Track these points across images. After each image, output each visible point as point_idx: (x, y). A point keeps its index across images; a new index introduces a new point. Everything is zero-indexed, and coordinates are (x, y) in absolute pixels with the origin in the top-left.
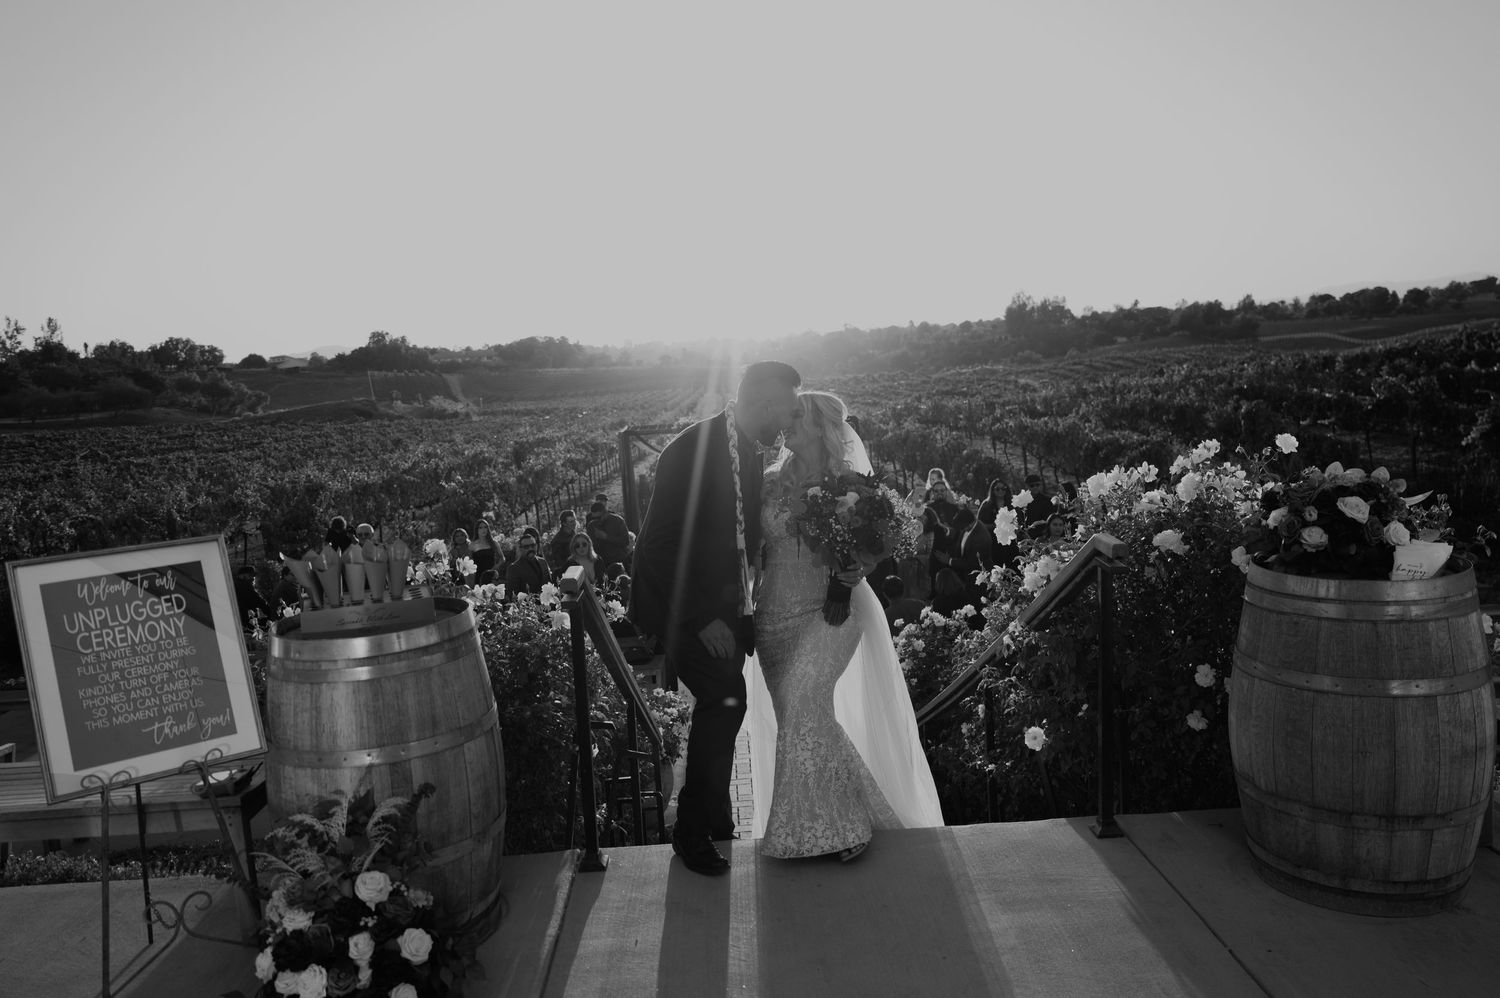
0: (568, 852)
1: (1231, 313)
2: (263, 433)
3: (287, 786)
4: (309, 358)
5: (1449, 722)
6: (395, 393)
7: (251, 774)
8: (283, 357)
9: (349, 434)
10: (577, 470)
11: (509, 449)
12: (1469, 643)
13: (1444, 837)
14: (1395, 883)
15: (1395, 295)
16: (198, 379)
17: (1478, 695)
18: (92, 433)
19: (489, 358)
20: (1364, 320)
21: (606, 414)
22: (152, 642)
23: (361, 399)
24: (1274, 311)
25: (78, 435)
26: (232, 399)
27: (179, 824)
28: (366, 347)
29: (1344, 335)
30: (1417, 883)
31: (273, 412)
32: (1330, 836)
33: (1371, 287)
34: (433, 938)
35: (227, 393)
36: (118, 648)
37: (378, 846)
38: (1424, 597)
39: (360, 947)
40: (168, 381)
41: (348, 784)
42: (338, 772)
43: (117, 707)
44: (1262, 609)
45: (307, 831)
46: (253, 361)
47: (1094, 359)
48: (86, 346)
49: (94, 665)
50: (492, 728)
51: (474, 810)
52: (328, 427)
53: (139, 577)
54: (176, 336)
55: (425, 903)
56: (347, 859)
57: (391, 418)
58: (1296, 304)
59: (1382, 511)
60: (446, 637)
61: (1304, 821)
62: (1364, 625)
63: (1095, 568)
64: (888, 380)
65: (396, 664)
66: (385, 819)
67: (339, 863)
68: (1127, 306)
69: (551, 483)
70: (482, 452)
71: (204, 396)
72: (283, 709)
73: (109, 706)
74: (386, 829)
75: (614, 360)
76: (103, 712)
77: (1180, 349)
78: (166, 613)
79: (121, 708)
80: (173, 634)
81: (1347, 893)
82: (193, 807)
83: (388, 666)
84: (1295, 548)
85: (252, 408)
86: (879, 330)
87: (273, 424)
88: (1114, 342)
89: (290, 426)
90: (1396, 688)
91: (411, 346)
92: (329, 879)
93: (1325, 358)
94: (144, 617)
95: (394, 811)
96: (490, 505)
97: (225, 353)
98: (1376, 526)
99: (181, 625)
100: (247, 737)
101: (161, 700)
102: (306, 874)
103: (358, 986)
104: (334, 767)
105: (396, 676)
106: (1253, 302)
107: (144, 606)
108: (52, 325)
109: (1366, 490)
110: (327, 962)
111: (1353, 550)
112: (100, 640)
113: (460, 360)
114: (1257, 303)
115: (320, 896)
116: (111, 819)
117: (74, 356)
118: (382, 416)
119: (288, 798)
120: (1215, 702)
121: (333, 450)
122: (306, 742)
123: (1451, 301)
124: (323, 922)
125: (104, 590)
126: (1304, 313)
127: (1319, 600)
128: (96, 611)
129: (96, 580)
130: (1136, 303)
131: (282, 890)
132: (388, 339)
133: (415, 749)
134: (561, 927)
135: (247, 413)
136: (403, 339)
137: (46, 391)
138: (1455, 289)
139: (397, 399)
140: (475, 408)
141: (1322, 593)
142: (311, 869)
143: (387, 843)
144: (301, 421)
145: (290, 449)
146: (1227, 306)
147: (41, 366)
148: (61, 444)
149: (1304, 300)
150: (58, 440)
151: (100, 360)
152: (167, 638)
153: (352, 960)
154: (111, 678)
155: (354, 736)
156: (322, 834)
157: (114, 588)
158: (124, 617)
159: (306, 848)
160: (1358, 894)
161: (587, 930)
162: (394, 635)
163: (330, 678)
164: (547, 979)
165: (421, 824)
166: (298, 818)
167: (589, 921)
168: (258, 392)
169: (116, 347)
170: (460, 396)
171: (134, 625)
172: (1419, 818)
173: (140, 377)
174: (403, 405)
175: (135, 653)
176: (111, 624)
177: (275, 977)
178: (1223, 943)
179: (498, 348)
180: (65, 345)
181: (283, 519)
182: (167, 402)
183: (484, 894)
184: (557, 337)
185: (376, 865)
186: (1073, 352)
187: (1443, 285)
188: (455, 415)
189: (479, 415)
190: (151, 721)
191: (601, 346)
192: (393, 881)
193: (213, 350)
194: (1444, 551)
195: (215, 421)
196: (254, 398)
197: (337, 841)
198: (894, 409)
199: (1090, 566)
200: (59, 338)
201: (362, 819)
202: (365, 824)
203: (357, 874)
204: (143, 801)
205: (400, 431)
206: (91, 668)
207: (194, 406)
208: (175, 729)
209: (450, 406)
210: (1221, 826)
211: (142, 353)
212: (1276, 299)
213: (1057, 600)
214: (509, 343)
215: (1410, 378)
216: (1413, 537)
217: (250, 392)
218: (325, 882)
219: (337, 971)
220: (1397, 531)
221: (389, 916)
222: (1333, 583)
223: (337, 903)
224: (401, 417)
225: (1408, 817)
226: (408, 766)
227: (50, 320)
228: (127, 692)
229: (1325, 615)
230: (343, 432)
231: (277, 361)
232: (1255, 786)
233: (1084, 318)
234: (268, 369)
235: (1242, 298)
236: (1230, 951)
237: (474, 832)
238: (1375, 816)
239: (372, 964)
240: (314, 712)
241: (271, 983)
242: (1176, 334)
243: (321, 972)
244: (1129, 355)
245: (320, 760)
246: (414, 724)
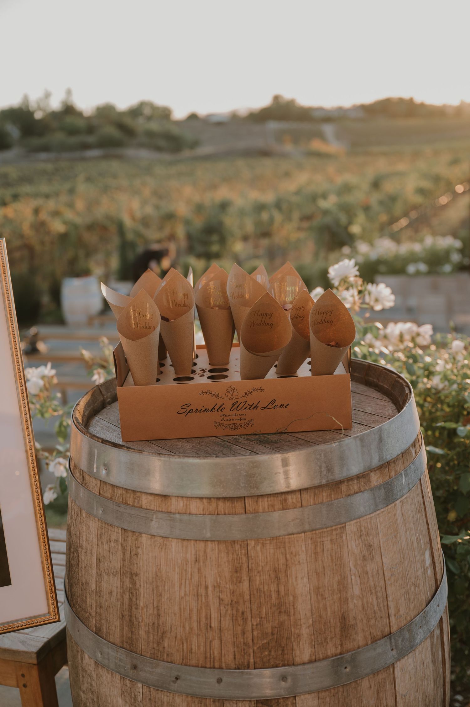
4: (230, 115)
6: (287, 139)
8: (212, 114)
16: (158, 129)
26: (181, 141)
28: (271, 106)
31: (206, 151)
35: (177, 138)
40: (140, 129)
46: (193, 117)
52: (240, 162)
54: (143, 99)
57: (284, 156)
60: (375, 462)
65: (277, 515)
71: (163, 140)
83: (261, 516)
85: (193, 148)
87: (205, 160)
91: (298, 105)
105: (275, 538)
108: (69, 92)
113: (334, 115)
117: (81, 114)
118: (277, 155)
132: (285, 100)
136: (293, 99)
137: (64, 137)
139: (287, 142)
147: (61, 120)
151: (98, 117)
168: (196, 137)
170: (332, 141)
173: (122, 126)
174: (291, 147)
179: (362, 106)
180: (76, 106)
182: (138, 145)
184: (406, 97)
188: (331, 154)
189: (347, 155)
191: (439, 104)
193: (167, 109)
196: (194, 142)
200: (73, 101)
205: (290, 165)
209: (324, 148)
211: (123, 111)
217: (191, 138)
227: (68, 89)
231: (208, 117)
234: (203, 122)
245: (135, 667)
246: (305, 631)
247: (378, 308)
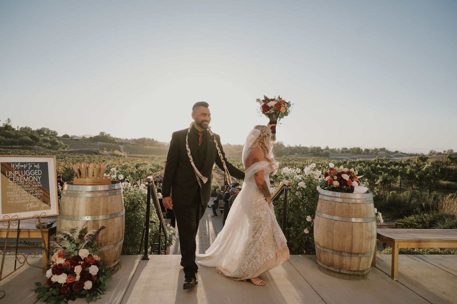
0: (139, 255)
1: (323, 150)
2: (66, 155)
3: (63, 225)
4: (82, 137)
5: (365, 230)
6: (105, 148)
7: (52, 224)
8: (74, 136)
9: (90, 158)
10: (152, 172)
11: (134, 165)
12: (371, 211)
13: (363, 259)
14: (352, 271)
15: (362, 150)
16: (49, 139)
17: (372, 224)
18: (16, 151)
19: (132, 142)
20: (355, 155)
21: (162, 159)
22: (30, 182)
23: (95, 149)
24: (333, 151)
25: (11, 151)
26: (58, 146)
27: (29, 235)
28: (99, 136)
29: (350, 158)
30: (357, 271)
31: (69, 150)
32: (336, 258)
33: (356, 147)
34: (99, 269)
35: (57, 144)
36: (20, 182)
37: (87, 242)
38: (360, 198)
39: (78, 269)
40: (40, 139)
41: (80, 226)
42: (78, 222)
43: (17, 198)
44: (323, 199)
45: (67, 236)
46: (66, 136)
47: (289, 158)
48: (18, 127)
49: (12, 186)
50: (123, 215)
51: (115, 237)
52: (85, 155)
53: (30, 164)
54: (44, 127)
55: (98, 259)
56: (77, 245)
57: (103, 155)
58: (339, 150)
59: (352, 178)
61: (331, 254)
62: (346, 204)
63: (284, 189)
64: (237, 158)
65: (99, 194)
66: (90, 235)
67: (75, 245)
68: (298, 146)
69: (145, 174)
70: (127, 165)
71: (50, 144)
72: (65, 204)
73: (15, 197)
74: (90, 238)
75: (166, 146)
76: (13, 199)
77: (310, 157)
78: (36, 175)
79: (18, 198)
80: (37, 180)
81: (340, 273)
82: (34, 231)
83: (96, 194)
84: (331, 186)
85: (64, 149)
86: (236, 145)
87: (69, 153)
88: (294, 154)
89: (74, 154)
90: (353, 220)
91: (111, 137)
92: (71, 250)
93: (345, 161)
94: (29, 175)
95: (93, 233)
96: (128, 177)
97: (58, 133)
98: (351, 181)
99: (39, 178)
100: (53, 211)
101: (30, 198)
102: (65, 248)
103: (76, 280)
104: (77, 221)
105: (98, 197)
106: (328, 148)
107: (30, 172)
108: (9, 120)
109: (349, 173)
110: (67, 273)
111: (345, 187)
112: (16, 179)
113: (124, 142)
114: (329, 148)
115: (68, 254)
116: (9, 232)
117: (13, 130)
118: (100, 154)
119: (63, 229)
120: (310, 226)
121: (85, 161)
122: (70, 213)
123: (375, 152)
124: (68, 262)
125: (19, 166)
126: (341, 152)
127: (336, 197)
128: (16, 171)
129: (17, 163)
130: (300, 145)
131: (57, 253)
132: (105, 134)
133: (101, 217)
134: (135, 273)
135: (62, 150)
136: (109, 135)
137: (4, 138)
138: (376, 150)
139: (105, 150)
140: (127, 155)
141: (337, 196)
142: (66, 247)
143: (89, 241)
144: (77, 153)
145: (73, 160)
146: (322, 148)
147: (3, 131)
148: (6, 153)
149: (341, 149)
150: (5, 152)
151: (22, 131)
152: (35, 181)
153: (75, 273)
154: (17, 190)
155: (84, 212)
156: (71, 237)
157: (22, 166)
158: (24, 174)
159: (66, 241)
160: (343, 273)
161: (142, 273)
162: (99, 186)
163: (80, 196)
164: (130, 284)
165: (100, 238)
166: (65, 232)
167: (143, 271)
168: (66, 144)
169: (27, 128)
170: (123, 151)
171: (26, 177)
172: (358, 254)
173: (32, 137)
174: (107, 152)
175: (25, 184)
176: (19, 175)
177: (52, 277)
178: (309, 284)
179: (135, 140)
180: (12, 126)
181: (68, 176)
182: (39, 145)
183: (115, 261)
184: (151, 138)
185: (86, 247)
186: (284, 156)
187: (373, 149)
188: (121, 156)
189: (127, 157)
190: (26, 203)
191: (163, 142)
192: (90, 252)
193: (55, 132)
194: (366, 189)
195: (52, 151)
196: (64, 146)
197: (75, 240)
198: (238, 164)
199: (282, 189)
200: (10, 124)
201: (83, 234)
202: (84, 236)
203: (79, 249)
204: (20, 228)
205: (105, 158)
206: (11, 187)
207: (47, 146)
208: (33, 206)
209: (119, 153)
210: (311, 258)
211: (34, 131)
212: (334, 148)
213: (274, 199)
214: (138, 138)
215: (364, 167)
216: (359, 185)
217: (64, 144)
218: (70, 251)
219: (70, 275)
220: (355, 183)
221: (87, 261)
222: (340, 193)
223: (72, 257)
224: (105, 155)
225: (355, 253)
226: (98, 222)
227: (9, 119)
228: (21, 194)
229: (337, 201)
230: (89, 157)
231: (72, 137)
232: (319, 245)
233: (287, 147)
234: (70, 139)
235: (326, 147)
236: (311, 286)
237: (114, 243)
238: (348, 253)
239: (81, 274)
240: (74, 205)
241: (50, 279)
242: (309, 154)
243: (65, 276)
244: (298, 158)
245: (74, 218)
246: (101, 211)
247: (120, 179)
